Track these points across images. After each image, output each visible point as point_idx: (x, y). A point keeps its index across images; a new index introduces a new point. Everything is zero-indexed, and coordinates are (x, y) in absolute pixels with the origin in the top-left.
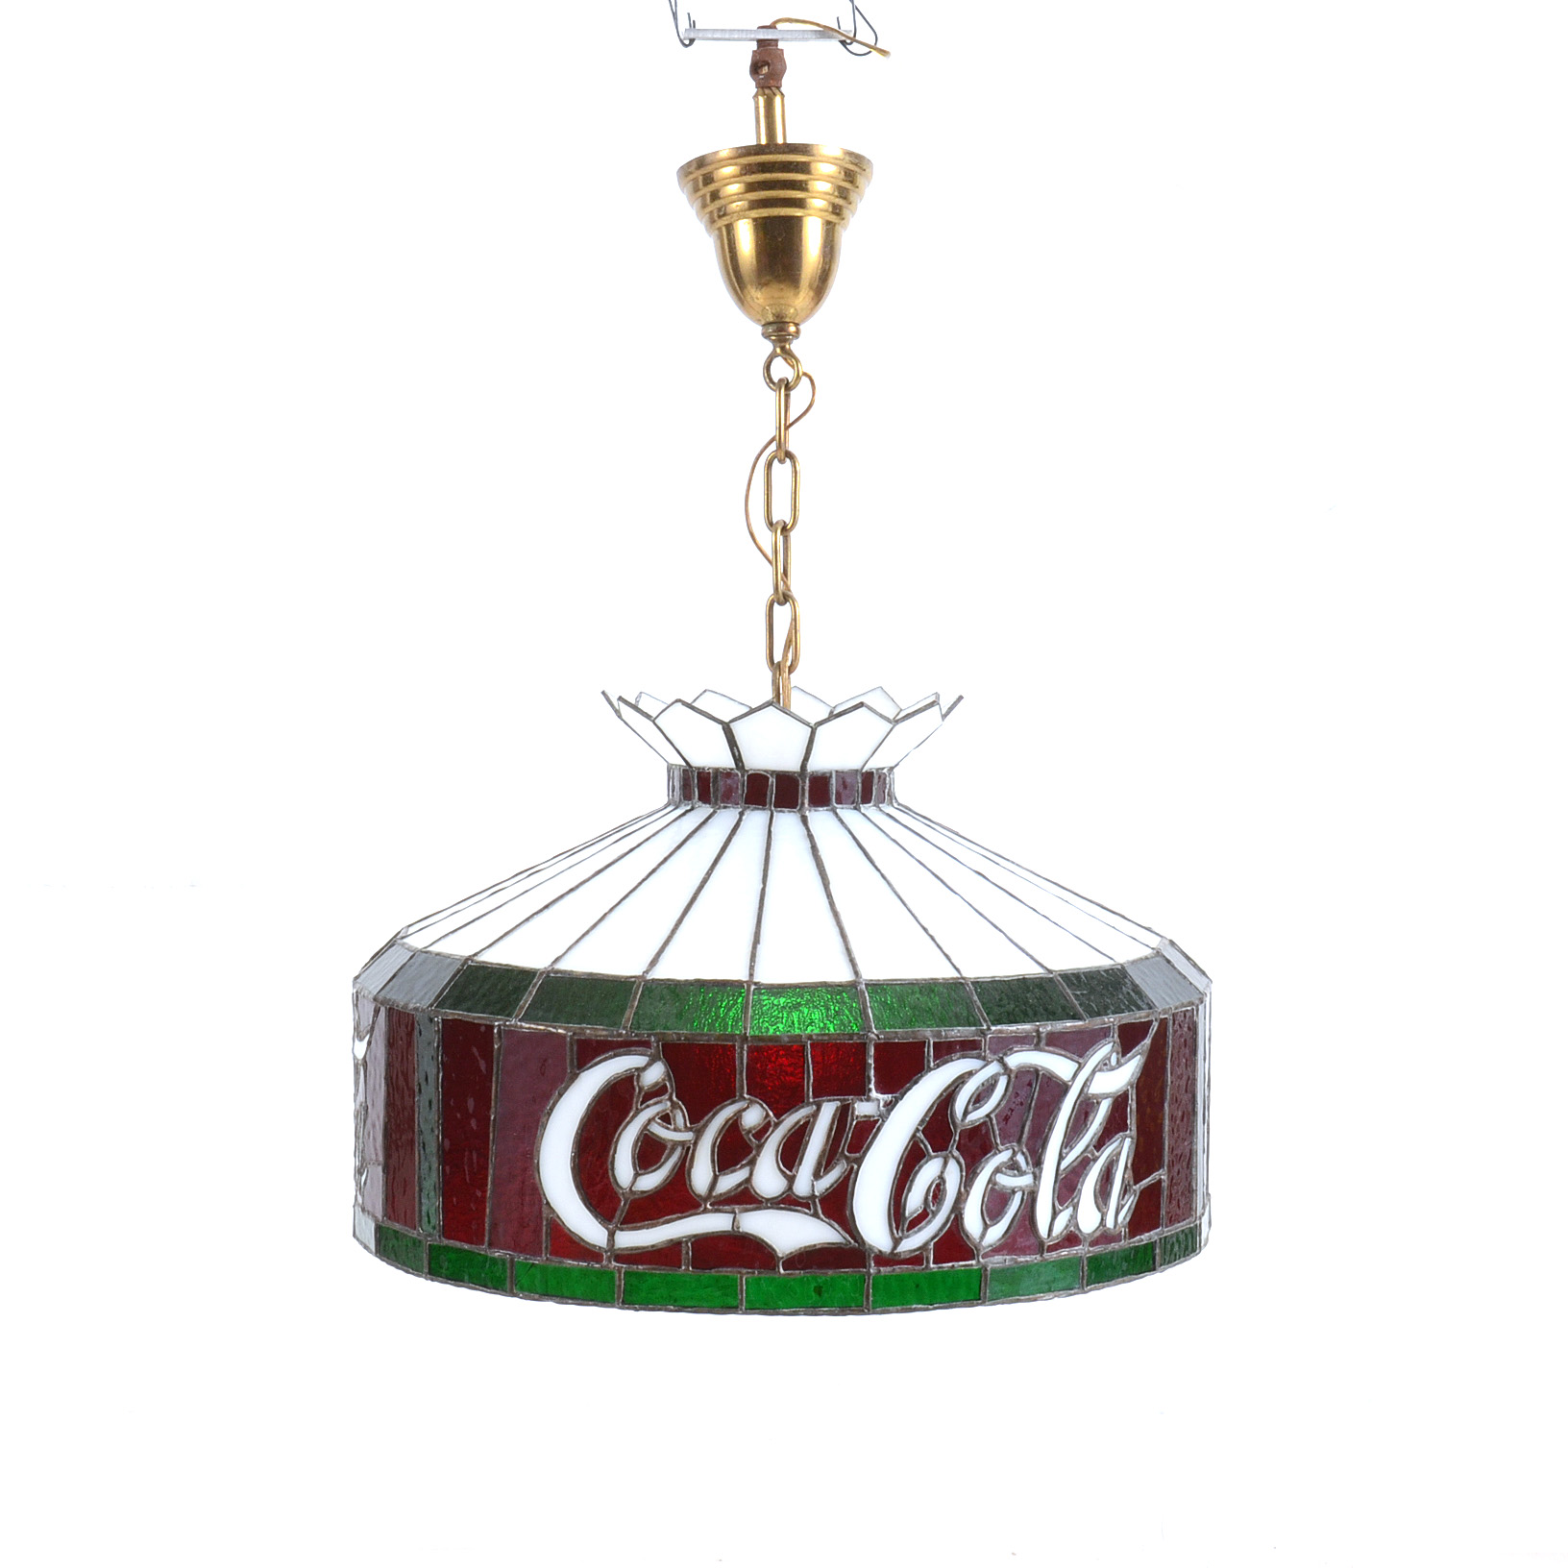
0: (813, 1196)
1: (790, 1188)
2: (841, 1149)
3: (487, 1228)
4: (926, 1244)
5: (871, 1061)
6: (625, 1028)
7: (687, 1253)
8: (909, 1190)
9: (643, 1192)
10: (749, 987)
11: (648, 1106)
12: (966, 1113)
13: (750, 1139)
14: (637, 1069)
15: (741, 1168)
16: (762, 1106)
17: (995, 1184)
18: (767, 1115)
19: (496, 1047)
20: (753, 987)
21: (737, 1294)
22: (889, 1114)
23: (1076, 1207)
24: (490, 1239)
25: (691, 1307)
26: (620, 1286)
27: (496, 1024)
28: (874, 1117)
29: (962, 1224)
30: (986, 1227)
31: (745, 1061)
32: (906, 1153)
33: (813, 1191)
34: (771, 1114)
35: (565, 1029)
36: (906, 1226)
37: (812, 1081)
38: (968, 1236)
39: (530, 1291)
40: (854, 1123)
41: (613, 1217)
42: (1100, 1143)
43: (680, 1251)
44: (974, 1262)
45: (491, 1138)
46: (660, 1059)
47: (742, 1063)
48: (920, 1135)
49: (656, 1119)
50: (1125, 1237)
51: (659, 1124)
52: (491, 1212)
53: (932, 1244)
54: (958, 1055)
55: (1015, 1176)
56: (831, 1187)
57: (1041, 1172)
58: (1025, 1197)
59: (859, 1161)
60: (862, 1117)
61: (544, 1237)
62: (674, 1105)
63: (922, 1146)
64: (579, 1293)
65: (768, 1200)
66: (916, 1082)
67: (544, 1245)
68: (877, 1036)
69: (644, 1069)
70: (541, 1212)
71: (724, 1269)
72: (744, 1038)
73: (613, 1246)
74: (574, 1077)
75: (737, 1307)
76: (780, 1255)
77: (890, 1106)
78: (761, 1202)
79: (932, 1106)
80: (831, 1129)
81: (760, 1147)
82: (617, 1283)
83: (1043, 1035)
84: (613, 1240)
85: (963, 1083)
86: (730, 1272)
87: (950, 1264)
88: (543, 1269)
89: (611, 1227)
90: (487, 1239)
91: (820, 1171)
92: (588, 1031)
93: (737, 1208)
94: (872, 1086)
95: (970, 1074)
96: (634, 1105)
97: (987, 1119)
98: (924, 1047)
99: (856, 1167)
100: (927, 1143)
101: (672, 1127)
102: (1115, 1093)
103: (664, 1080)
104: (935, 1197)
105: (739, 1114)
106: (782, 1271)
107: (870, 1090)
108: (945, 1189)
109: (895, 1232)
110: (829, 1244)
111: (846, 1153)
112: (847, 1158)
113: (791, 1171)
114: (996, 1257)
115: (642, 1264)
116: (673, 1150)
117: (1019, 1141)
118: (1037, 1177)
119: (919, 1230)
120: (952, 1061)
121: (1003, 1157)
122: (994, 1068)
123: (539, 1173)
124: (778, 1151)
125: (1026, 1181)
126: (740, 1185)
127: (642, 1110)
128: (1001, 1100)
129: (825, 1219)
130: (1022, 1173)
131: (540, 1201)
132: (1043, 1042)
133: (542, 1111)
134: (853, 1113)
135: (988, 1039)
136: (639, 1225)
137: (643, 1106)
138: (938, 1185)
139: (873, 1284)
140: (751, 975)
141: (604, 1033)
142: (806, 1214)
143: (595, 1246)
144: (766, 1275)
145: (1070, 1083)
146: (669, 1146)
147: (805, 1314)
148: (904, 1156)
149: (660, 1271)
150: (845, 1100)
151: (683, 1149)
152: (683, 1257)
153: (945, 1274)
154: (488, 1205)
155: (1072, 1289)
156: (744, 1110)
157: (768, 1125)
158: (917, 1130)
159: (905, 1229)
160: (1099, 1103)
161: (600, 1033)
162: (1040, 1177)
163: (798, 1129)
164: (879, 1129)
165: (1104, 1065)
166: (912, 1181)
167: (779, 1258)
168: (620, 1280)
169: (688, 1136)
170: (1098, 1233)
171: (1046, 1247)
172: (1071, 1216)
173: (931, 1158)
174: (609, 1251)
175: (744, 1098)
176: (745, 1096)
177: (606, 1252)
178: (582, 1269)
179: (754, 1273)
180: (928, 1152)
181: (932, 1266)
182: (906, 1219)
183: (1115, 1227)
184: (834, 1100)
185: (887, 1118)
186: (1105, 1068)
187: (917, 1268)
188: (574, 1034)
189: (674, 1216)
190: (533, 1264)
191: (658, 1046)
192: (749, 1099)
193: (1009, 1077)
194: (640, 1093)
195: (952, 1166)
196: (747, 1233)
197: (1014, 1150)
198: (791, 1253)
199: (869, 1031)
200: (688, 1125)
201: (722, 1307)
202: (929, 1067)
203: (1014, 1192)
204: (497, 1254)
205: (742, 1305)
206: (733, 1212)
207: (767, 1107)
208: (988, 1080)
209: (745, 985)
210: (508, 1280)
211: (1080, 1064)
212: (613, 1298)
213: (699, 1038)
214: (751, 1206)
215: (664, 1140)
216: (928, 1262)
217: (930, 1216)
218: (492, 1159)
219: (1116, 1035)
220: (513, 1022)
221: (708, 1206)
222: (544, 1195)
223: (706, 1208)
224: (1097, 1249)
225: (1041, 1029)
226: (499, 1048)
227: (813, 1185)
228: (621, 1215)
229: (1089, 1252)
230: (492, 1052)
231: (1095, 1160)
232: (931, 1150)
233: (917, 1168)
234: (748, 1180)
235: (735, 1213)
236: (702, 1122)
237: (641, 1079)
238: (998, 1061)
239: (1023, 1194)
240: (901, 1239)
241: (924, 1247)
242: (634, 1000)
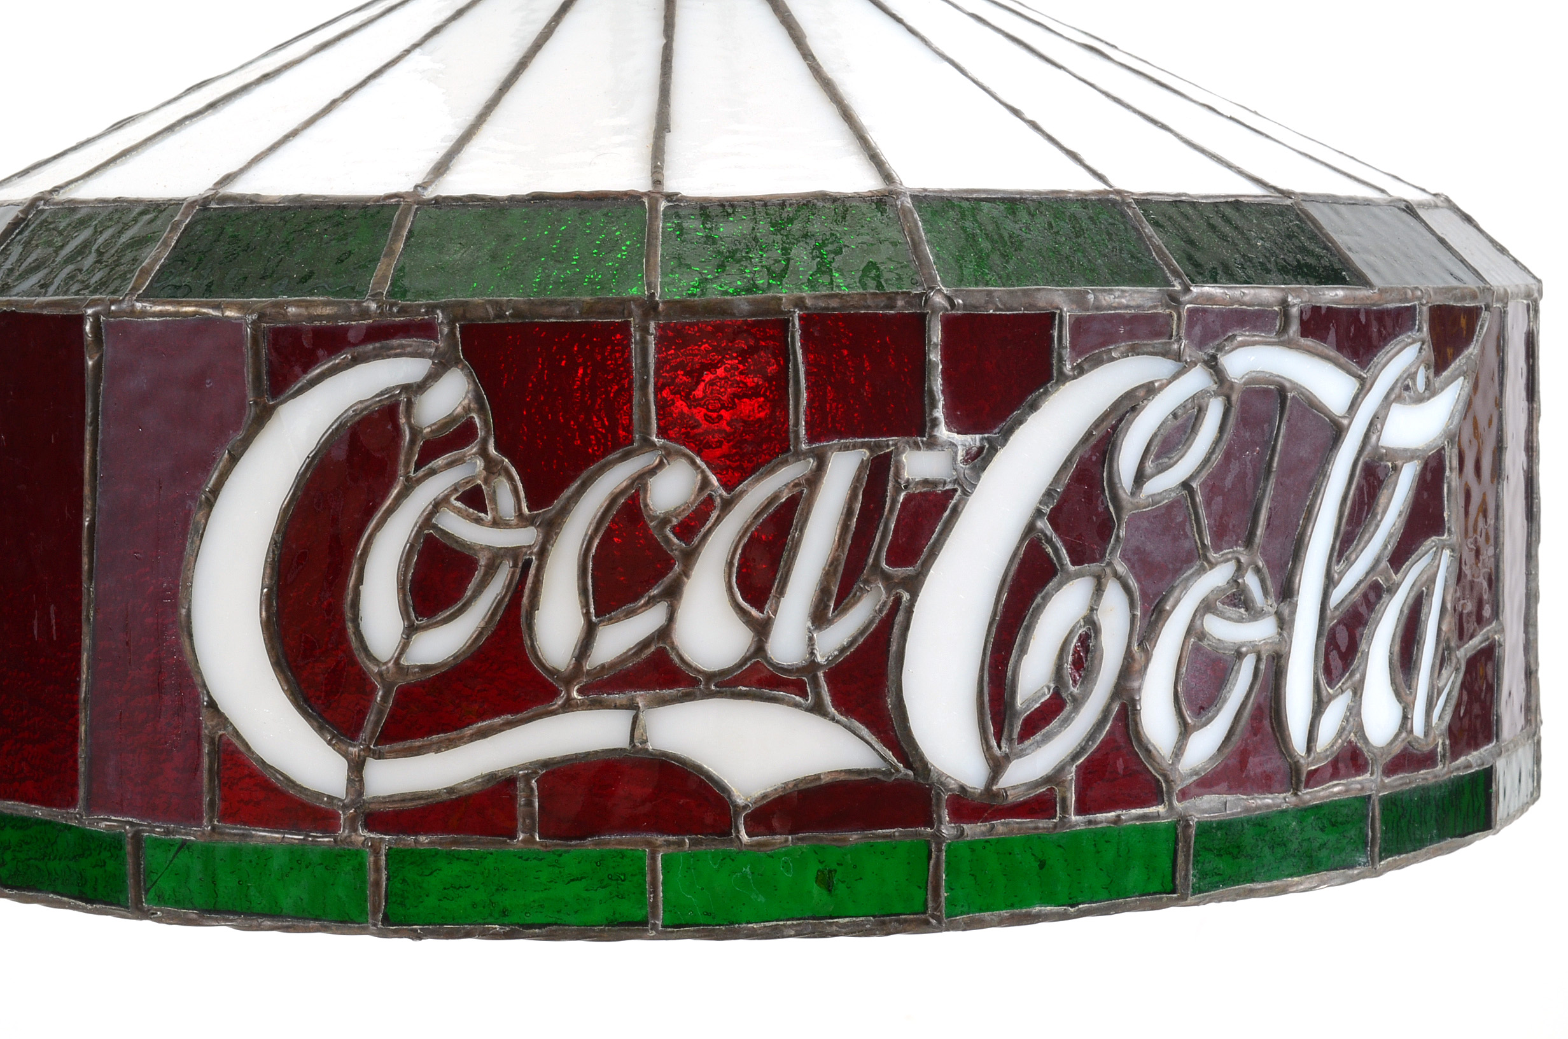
0: (812, 666)
1: (759, 649)
2: (872, 556)
3: (82, 768)
4: (1060, 770)
5: (935, 357)
6: (375, 296)
7: (529, 803)
8: (1023, 651)
9: (425, 668)
10: (654, 207)
11: (433, 472)
12: (1140, 478)
13: (667, 540)
14: (406, 388)
15: (646, 604)
16: (693, 463)
17: (1203, 636)
18: (705, 483)
19: (90, 363)
20: (663, 204)
21: (643, 893)
22: (978, 478)
23: (1358, 691)
24: (89, 792)
25: (541, 926)
26: (377, 884)
27: (90, 311)
28: (945, 483)
29: (1136, 724)
30: (1185, 730)
31: (652, 361)
32: (1015, 566)
33: (812, 653)
34: (714, 479)
35: (241, 307)
36: (1017, 729)
37: (804, 402)
38: (1148, 752)
39: (178, 903)
40: (901, 498)
41: (359, 727)
42: (1400, 555)
43: (513, 799)
44: (1161, 809)
45: (85, 567)
46: (457, 362)
47: (645, 364)
48: (1043, 524)
49: (452, 499)
50: (1444, 756)
51: (459, 512)
52: (91, 731)
53: (1074, 769)
54: (1123, 346)
55: (1240, 620)
56: (851, 644)
57: (1293, 612)
58: (1262, 666)
59: (914, 585)
60: (918, 483)
61: (206, 781)
62: (491, 467)
63: (1049, 550)
64: (286, 904)
65: (710, 677)
66: (1034, 407)
67: (206, 799)
68: (950, 299)
69: (420, 387)
70: (198, 725)
71: (615, 837)
72: (650, 307)
73: (360, 793)
74: (263, 416)
75: (643, 923)
76: (740, 801)
77: (980, 459)
78: (694, 682)
79: (1069, 460)
80: (849, 513)
81: (690, 557)
82: (372, 877)
83: (1295, 311)
84: (361, 780)
85: (1134, 410)
86: (628, 843)
87: (1112, 814)
88: (207, 853)
89: (354, 750)
90: (81, 792)
91: (827, 607)
92: (292, 310)
93: (641, 697)
94: (939, 413)
95: (1150, 390)
96: (401, 470)
97: (1185, 492)
98: (1052, 327)
99: (906, 596)
100: (1059, 544)
101: (490, 517)
102: (1424, 451)
103: (467, 410)
104: (1078, 664)
105: (640, 482)
106: (745, 838)
107: (935, 423)
108: (1098, 649)
109: (994, 743)
110: (849, 772)
111: (884, 565)
112: (887, 578)
113: (761, 610)
114: (1206, 798)
115: (426, 832)
116: (492, 569)
117: (1249, 543)
118: (1285, 624)
119: (1048, 738)
120: (1113, 359)
121: (1217, 577)
122: (1196, 380)
123: (190, 636)
124: (730, 564)
125: (1261, 631)
126: (644, 644)
127: (419, 481)
128: (1212, 452)
129: (839, 717)
130: (1253, 613)
131: (196, 699)
132: (1294, 328)
133: (194, 498)
134: (897, 475)
135: (1184, 314)
136: (417, 743)
137: (420, 473)
138: (1084, 640)
139: (948, 863)
140: (657, 182)
141: (328, 311)
142: (797, 705)
143: (319, 795)
144: (710, 850)
145: (1345, 422)
146: (483, 562)
147: (798, 935)
148: (1011, 573)
149: (471, 846)
150: (878, 446)
151: (515, 565)
152: (521, 810)
153: (1100, 836)
154: (82, 716)
155: (1352, 867)
156: (653, 471)
157: (709, 502)
158: (1038, 513)
159: (1015, 736)
160: (1396, 469)
161: (319, 311)
162: (1292, 621)
163: (777, 512)
164: (955, 513)
165: (1403, 391)
166: (1029, 629)
167: (738, 809)
168: (377, 870)
169: (525, 537)
170: (1397, 749)
171: (1303, 778)
172: (1350, 709)
173: (1069, 577)
174: (353, 804)
175: (653, 445)
176: (654, 439)
177: (345, 807)
178: (291, 849)
179: (681, 844)
180: (1062, 565)
181: (1074, 818)
182: (1015, 714)
183: (1426, 734)
184: (855, 447)
185: (974, 486)
186: (1406, 394)
187: (1042, 823)
188: (262, 316)
189: (498, 721)
190: (184, 842)
191: (452, 332)
192: (663, 447)
193: (1228, 399)
194: (413, 442)
195: (1114, 597)
196: (664, 754)
197: (1238, 561)
198: (764, 796)
199: (932, 288)
200: (526, 511)
201: (610, 924)
202: (1061, 372)
203: (1239, 655)
204: (103, 824)
205: (655, 915)
206: (632, 706)
207: (704, 466)
208: (1183, 406)
209: (646, 200)
210: (130, 882)
211: (1362, 381)
212: (363, 911)
213: (545, 310)
214: (673, 692)
215: (470, 547)
216: (1065, 809)
217: (1068, 708)
218: (89, 614)
219: (1425, 328)
220: (124, 306)
221: (575, 694)
222: (205, 686)
223: (569, 699)
224: (1397, 782)
225: (1290, 299)
226: (98, 365)
227: (811, 639)
228: (377, 723)
229: (1384, 786)
230: (82, 375)
231: (1392, 590)
232: (1067, 560)
233: (1038, 600)
234: (664, 633)
235: (637, 708)
236: (557, 504)
237: (415, 411)
238: (1206, 363)
239: (1259, 659)
240: (1007, 758)
241: (1054, 778)
242: (395, 239)
